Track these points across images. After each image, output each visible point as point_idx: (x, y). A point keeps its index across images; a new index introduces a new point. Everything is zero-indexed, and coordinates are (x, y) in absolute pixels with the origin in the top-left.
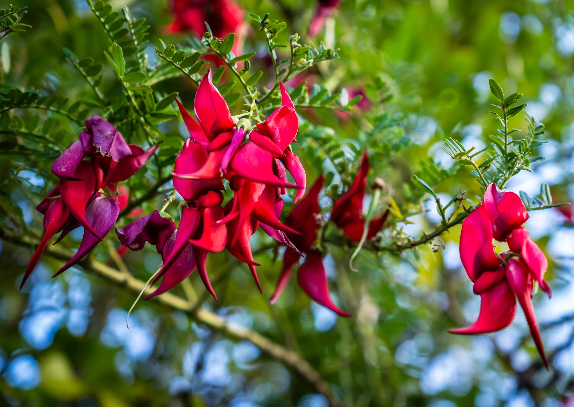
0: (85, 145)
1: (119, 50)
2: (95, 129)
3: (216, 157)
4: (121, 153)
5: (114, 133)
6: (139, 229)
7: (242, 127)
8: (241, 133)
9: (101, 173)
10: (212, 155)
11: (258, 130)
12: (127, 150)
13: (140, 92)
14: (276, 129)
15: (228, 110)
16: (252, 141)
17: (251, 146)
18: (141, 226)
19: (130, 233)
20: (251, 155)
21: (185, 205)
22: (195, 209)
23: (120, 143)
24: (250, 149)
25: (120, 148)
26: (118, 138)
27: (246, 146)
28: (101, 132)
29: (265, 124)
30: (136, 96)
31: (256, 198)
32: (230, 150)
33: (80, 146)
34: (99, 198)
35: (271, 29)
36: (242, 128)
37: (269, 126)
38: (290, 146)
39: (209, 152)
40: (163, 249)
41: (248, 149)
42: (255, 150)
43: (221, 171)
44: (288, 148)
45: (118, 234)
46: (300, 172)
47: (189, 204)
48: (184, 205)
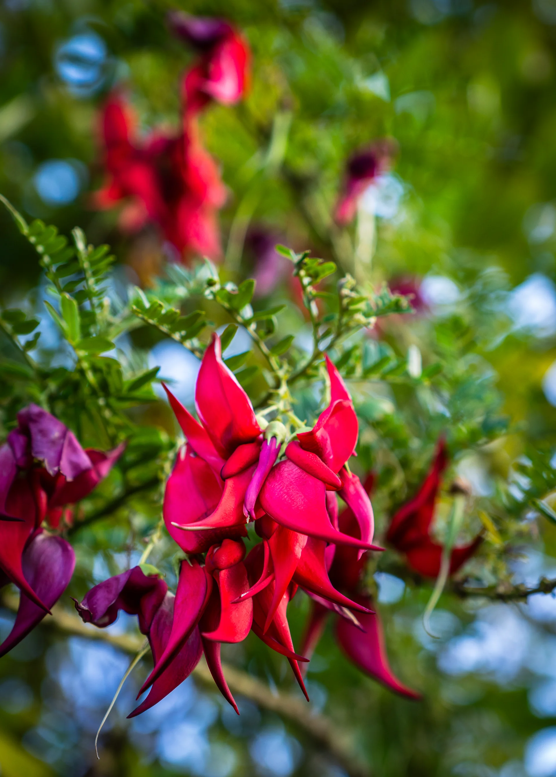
0: (19, 454)
1: (71, 305)
2: (34, 429)
3: (235, 488)
4: (75, 466)
5: (64, 435)
6: (111, 596)
7: (274, 437)
8: (273, 448)
9: (43, 496)
10: (230, 483)
11: (299, 441)
12: (85, 461)
13: (101, 365)
14: (327, 439)
15: (251, 409)
16: (290, 459)
17: (290, 469)
18: (114, 592)
19: (96, 603)
20: (291, 485)
21: (185, 560)
22: (202, 566)
23: (74, 450)
24: (289, 475)
25: (74, 459)
26: (71, 444)
27: (282, 469)
28: (44, 433)
29: (311, 434)
30: (95, 369)
31: (298, 551)
32: (257, 477)
33: (10, 455)
34: (40, 538)
35: (311, 272)
36: (274, 439)
37: (317, 437)
38: (346, 464)
39: (224, 479)
40: (150, 627)
41: (286, 474)
42: (296, 476)
43: (245, 512)
44: (344, 467)
45: (80, 610)
46: (362, 505)
47: (191, 559)
48: (183, 559)
